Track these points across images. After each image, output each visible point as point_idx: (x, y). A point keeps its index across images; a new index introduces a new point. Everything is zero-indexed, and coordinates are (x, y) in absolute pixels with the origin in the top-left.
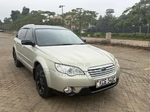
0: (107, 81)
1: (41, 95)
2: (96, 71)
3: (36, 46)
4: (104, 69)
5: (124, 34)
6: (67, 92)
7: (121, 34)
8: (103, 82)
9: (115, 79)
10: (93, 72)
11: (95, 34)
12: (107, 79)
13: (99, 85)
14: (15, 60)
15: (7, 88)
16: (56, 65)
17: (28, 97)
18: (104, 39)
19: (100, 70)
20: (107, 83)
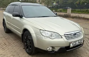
0: (77, 43)
1: (28, 53)
2: (69, 35)
3: (24, 17)
4: (75, 34)
5: (79, 10)
6: (49, 51)
7: (77, 10)
8: (75, 43)
9: (82, 41)
10: (67, 36)
11: (59, 10)
12: (77, 41)
13: (72, 46)
14: (5, 28)
15: (2, 48)
16: (41, 31)
17: (18, 55)
18: (66, 13)
19: (72, 35)
20: (77, 44)
